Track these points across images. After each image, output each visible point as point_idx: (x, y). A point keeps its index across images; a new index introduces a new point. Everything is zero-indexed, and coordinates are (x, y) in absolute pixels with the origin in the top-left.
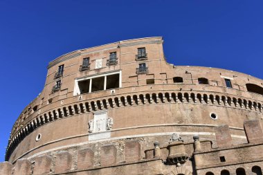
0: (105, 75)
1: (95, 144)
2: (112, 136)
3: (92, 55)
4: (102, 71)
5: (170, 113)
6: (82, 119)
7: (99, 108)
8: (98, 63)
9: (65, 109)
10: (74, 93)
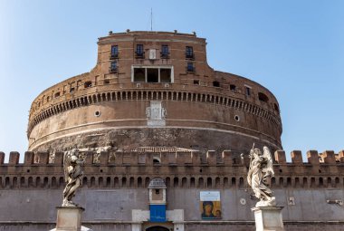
0: (159, 67)
1: (152, 130)
2: (167, 125)
3: (144, 42)
4: (156, 63)
5: (209, 112)
6: (140, 105)
7: (155, 98)
8: (152, 54)
9: (124, 93)
10: (132, 80)
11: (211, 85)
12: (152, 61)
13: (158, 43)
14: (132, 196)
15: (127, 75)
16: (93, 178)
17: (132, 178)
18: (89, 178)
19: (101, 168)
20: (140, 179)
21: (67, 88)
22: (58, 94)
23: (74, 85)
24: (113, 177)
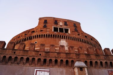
0: (64, 28)
3: (58, 20)
7: (62, 38)
8: (61, 24)
9: (49, 35)
10: (53, 31)
11: (84, 37)
12: (61, 26)
13: (63, 21)
14: (62, 73)
15: (51, 29)
16: (34, 59)
17: (62, 61)
18: (31, 59)
19: (40, 53)
20: (67, 61)
21: (24, 35)
22: (19, 37)
23: (27, 33)
24: (48, 59)
